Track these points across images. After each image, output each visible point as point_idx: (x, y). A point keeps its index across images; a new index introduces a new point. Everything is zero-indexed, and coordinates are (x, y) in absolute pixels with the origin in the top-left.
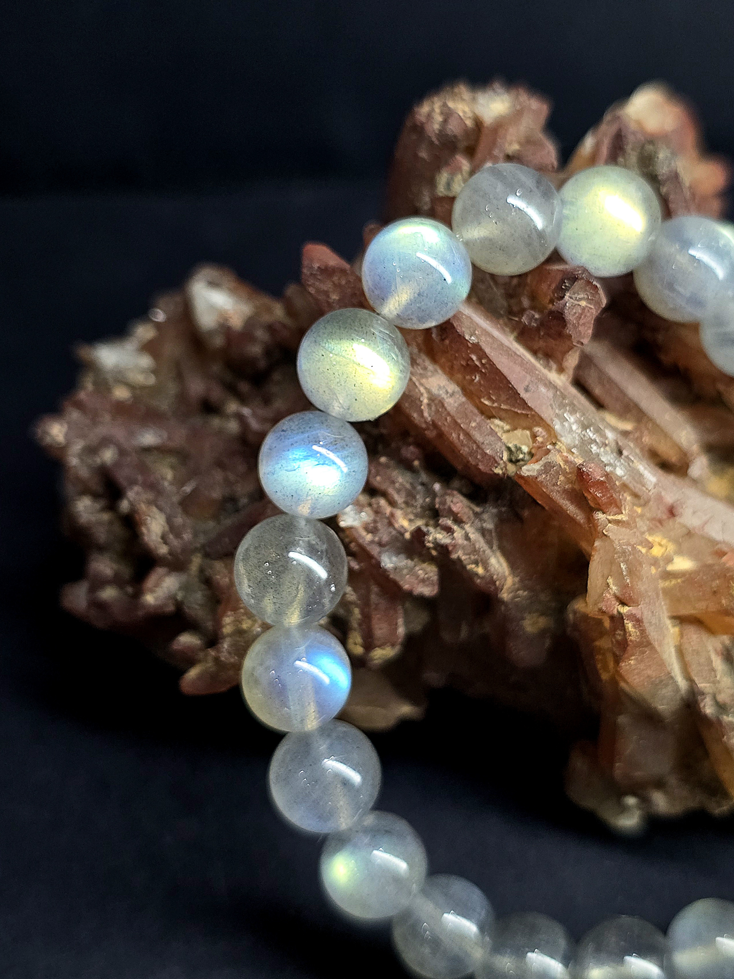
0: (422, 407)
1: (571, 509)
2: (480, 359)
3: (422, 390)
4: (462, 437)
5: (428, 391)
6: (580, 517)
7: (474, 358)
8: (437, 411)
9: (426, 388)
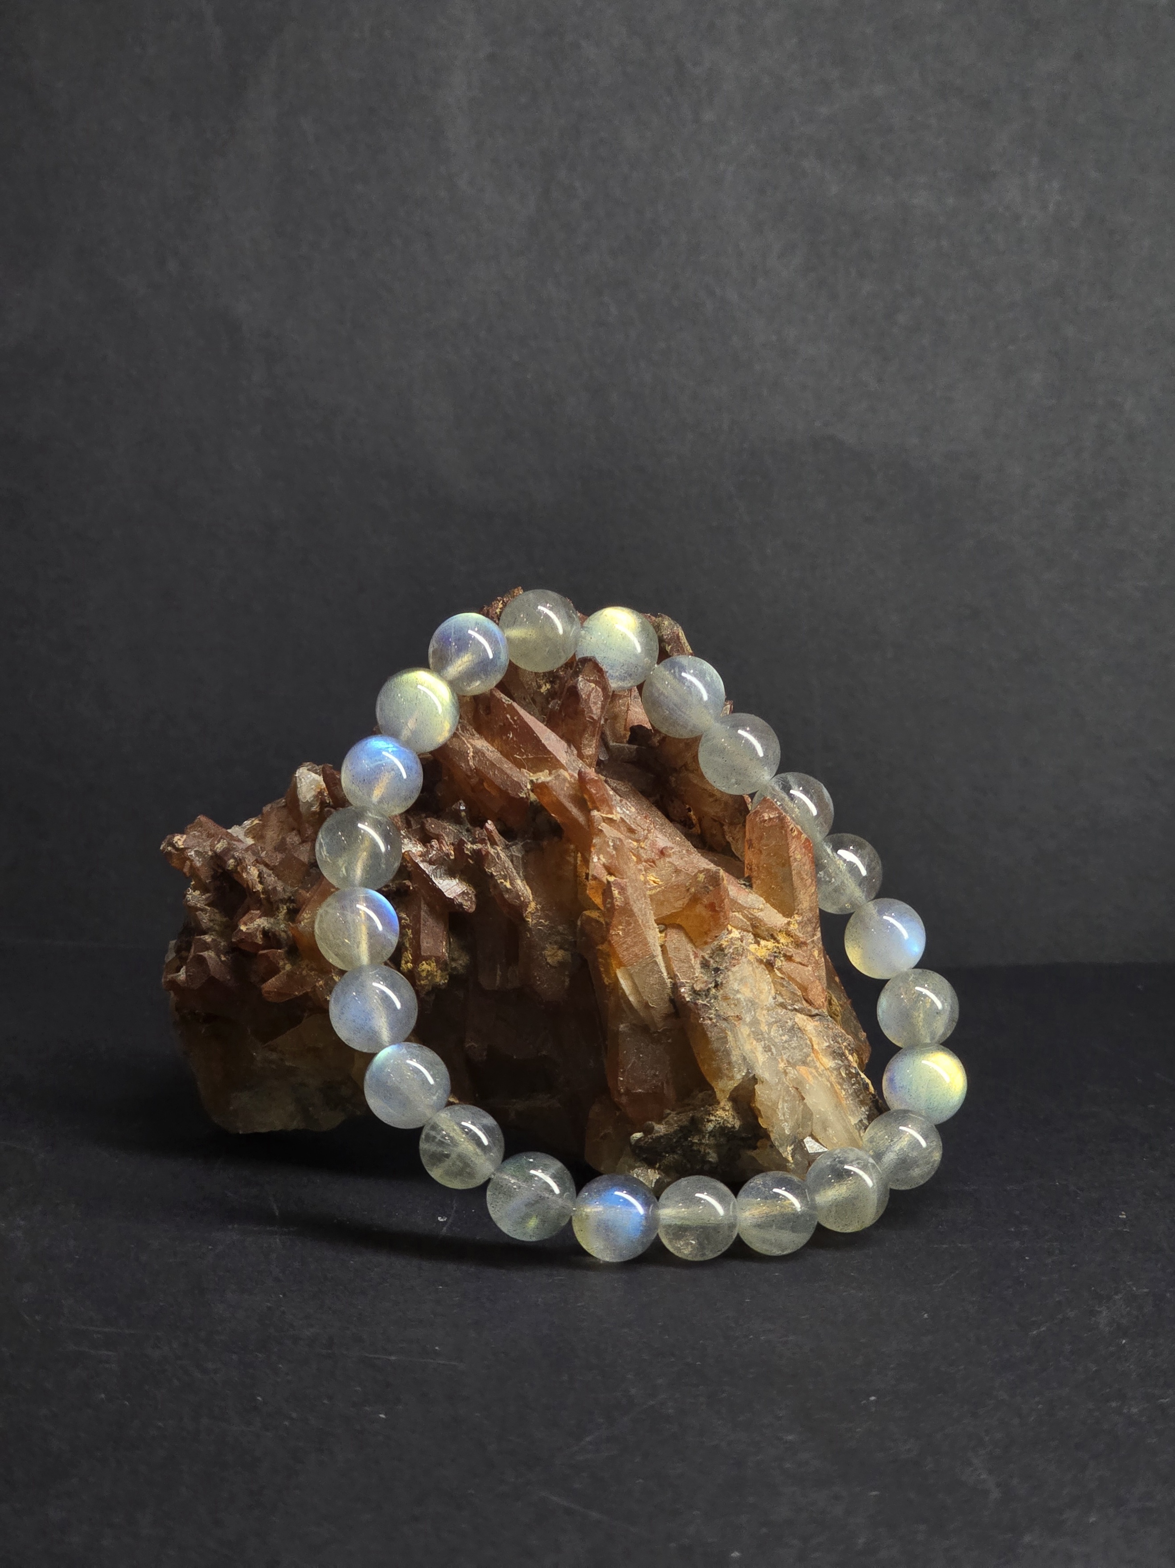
0: (469, 758)
1: (575, 811)
2: (512, 718)
3: (469, 746)
4: (496, 773)
5: (474, 747)
6: (581, 819)
7: (508, 716)
8: (480, 760)
9: (472, 745)
